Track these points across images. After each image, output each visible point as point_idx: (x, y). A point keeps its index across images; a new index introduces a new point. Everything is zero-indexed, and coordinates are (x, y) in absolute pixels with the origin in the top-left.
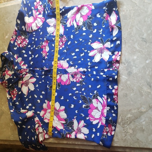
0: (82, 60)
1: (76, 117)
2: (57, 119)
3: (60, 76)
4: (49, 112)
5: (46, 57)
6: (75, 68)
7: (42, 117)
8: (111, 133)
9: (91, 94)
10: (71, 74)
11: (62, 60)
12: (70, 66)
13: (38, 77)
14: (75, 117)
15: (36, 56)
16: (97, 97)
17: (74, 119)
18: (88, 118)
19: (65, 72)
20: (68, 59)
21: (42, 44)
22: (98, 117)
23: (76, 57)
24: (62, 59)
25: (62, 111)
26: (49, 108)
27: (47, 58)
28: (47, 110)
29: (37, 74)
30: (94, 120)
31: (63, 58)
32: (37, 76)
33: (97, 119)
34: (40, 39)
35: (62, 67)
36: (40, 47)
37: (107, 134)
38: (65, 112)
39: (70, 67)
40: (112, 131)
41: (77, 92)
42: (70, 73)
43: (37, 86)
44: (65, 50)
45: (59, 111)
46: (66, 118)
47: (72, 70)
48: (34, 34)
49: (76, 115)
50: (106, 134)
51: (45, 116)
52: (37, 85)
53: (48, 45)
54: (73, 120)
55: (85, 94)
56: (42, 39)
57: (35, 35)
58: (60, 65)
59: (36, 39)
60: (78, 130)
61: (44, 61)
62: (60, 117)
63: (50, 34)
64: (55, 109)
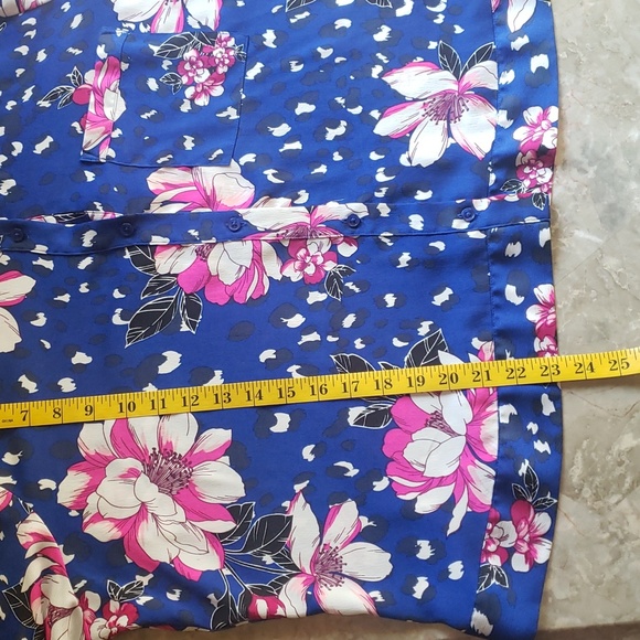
0: (337, 157)
1: (304, 485)
2: (180, 510)
3: (202, 255)
4: (123, 476)
5: (107, 152)
6: (293, 204)
7: (74, 513)
8: (529, 557)
9: (397, 343)
10: (271, 236)
11: (210, 164)
12: (266, 192)
13: (49, 265)
14: (298, 488)
15: (39, 148)
16: (434, 353)
17: (293, 497)
18: (380, 486)
19: (232, 226)
20: (249, 158)
21: (81, 81)
22: (448, 471)
23: (297, 145)
24: (214, 156)
25: (213, 456)
26: (123, 449)
27: (112, 153)
28: (108, 460)
29: (41, 249)
30: (423, 490)
31: (220, 152)
32: (41, 262)
33: (441, 481)
34: (71, 50)
35: (210, 200)
36: (68, 96)
37: (507, 563)
38: (233, 465)
39: (265, 202)
40: (534, 540)
41: (314, 337)
42: (268, 231)
43: (41, 321)
44: (229, 108)
45: (193, 459)
46: (240, 500)
47: (278, 214)
48: (30, 28)
49: (304, 471)
50: (499, 564)
51: (92, 499)
52: (41, 315)
53: (115, 83)
54: (286, 504)
55: (359, 344)
56: (78, 52)
57: (32, 34)
58: (200, 189)
59: (42, 56)
60: (319, 566)
61: (90, 176)
62: (196, 495)
63: (133, 27)
64: (166, 451)
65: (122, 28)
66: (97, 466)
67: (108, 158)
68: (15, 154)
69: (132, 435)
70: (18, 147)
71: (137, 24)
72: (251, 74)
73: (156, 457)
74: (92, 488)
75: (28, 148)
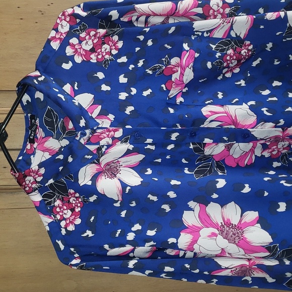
2: (241, 249)
3: (228, 148)
4: (209, 236)
5: (180, 99)
6: (276, 127)
10: (262, 142)
11: (233, 104)
12: (262, 119)
13: (153, 148)
15: (146, 93)
19: (244, 135)
20: (253, 103)
21: (169, 63)
24: (234, 101)
27: (182, 99)
28: (200, 229)
29: (149, 141)
31: (237, 100)
32: (149, 147)
35: (234, 122)
36: (161, 70)
39: (263, 124)
42: (261, 139)
43: (149, 172)
44: (242, 80)
45: (240, 227)
46: (271, 243)
47: (266, 130)
52: (149, 169)
56: (169, 47)
57: (147, 29)
58: (229, 116)
61: (172, 111)
63: (200, 34)
64: (228, 223)
65: (194, 35)
66: (195, 231)
67: (181, 102)
68: (132, 93)
69: (209, 217)
70: (134, 91)
71: (203, 33)
72: (255, 64)
73: (224, 227)
74: (194, 241)
75: (140, 92)
